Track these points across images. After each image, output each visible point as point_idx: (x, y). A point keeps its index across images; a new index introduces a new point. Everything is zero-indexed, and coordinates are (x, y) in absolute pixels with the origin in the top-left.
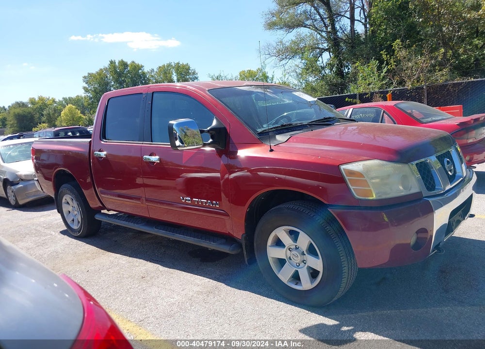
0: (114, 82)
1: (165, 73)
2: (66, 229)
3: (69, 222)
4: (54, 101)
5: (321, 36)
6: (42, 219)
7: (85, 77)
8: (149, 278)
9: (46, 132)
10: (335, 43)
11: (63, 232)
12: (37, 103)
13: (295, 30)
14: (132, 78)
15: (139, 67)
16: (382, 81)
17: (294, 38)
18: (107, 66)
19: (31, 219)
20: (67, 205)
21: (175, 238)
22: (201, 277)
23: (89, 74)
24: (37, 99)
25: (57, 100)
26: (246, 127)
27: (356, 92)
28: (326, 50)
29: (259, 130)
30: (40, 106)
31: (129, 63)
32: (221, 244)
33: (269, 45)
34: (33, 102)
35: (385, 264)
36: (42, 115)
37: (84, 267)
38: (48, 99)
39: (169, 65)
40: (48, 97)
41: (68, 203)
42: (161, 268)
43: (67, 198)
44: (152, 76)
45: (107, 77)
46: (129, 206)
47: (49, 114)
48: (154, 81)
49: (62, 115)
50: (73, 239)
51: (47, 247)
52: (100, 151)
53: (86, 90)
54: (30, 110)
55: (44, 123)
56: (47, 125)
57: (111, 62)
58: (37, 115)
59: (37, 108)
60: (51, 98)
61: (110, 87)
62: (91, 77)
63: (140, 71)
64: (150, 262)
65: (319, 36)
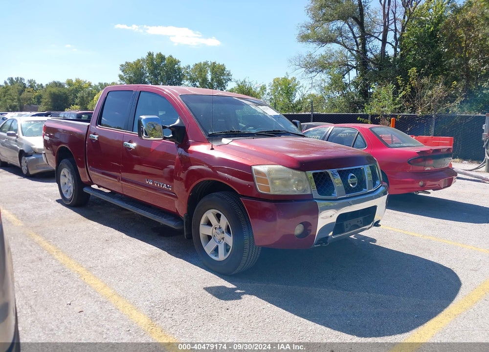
0: (149, 74)
1: (201, 71)
2: (61, 198)
3: (64, 192)
4: (90, 85)
5: (352, 53)
6: (45, 189)
7: (122, 66)
8: (111, 242)
9: (70, 113)
10: (363, 63)
11: (58, 201)
12: (75, 85)
13: (328, 45)
14: (167, 72)
15: (177, 62)
16: (396, 104)
17: (324, 53)
18: (145, 58)
19: (36, 187)
20: (64, 178)
21: (138, 213)
22: (151, 246)
23: (126, 63)
24: (74, 81)
25: (93, 84)
26: (200, 128)
27: (368, 112)
28: (355, 68)
29: (210, 133)
30: (76, 88)
31: (166, 56)
32: (170, 220)
33: (300, 57)
34: (70, 83)
35: (272, 244)
36: (77, 97)
37: (64, 228)
38: (85, 82)
39: (206, 64)
40: (85, 81)
41: (65, 176)
42: (124, 236)
43: (65, 171)
44: (188, 73)
45: (143, 68)
46: (118, 186)
47: (83, 97)
48: (189, 77)
49: (94, 99)
50: (64, 207)
51: (40, 209)
52: (94, 134)
53: (121, 78)
54: (66, 91)
55: (77, 104)
56: (79, 107)
57: (150, 54)
58: (72, 97)
59: (73, 89)
60: (87, 82)
61: (145, 78)
62: (128, 66)
63: (177, 66)
64: (118, 231)
65: (349, 54)
